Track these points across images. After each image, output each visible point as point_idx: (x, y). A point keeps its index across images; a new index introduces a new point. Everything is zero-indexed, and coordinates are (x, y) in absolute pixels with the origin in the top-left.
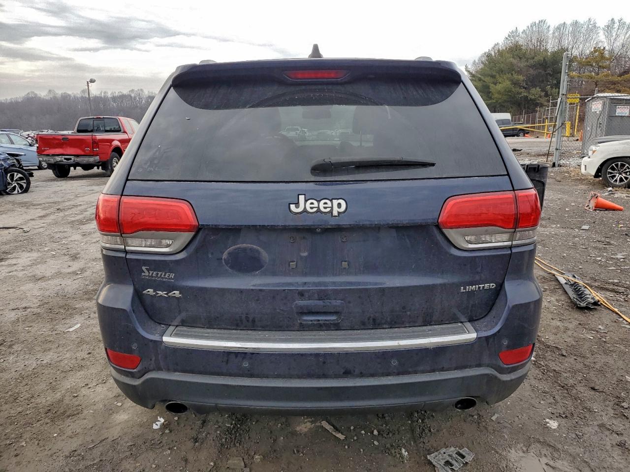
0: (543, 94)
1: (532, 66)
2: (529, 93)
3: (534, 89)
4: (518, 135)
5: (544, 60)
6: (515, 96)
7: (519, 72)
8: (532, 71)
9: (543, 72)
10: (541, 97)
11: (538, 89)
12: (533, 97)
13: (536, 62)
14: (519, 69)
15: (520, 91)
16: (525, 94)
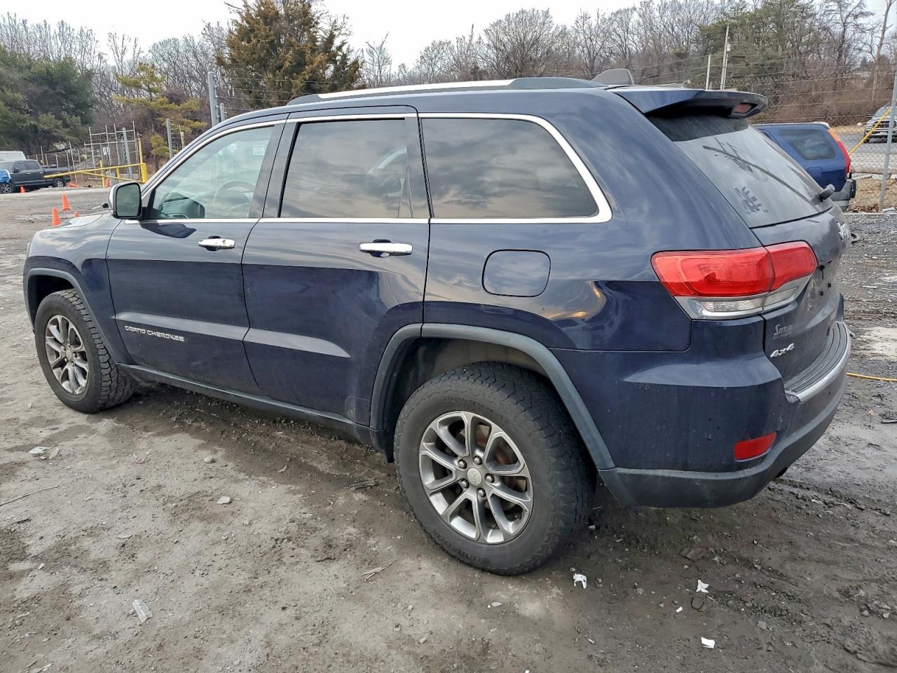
0: (60, 123)
1: (33, 80)
2: (38, 121)
3: (45, 115)
4: (54, 185)
5: (48, 72)
6: (15, 125)
7: (14, 88)
8: (32, 88)
9: (51, 91)
10: (57, 127)
11: (51, 116)
12: (46, 128)
13: (35, 73)
14: (12, 83)
15: (22, 117)
16: (33, 123)
